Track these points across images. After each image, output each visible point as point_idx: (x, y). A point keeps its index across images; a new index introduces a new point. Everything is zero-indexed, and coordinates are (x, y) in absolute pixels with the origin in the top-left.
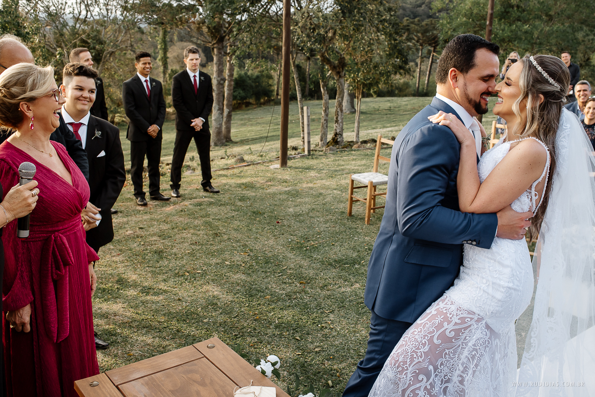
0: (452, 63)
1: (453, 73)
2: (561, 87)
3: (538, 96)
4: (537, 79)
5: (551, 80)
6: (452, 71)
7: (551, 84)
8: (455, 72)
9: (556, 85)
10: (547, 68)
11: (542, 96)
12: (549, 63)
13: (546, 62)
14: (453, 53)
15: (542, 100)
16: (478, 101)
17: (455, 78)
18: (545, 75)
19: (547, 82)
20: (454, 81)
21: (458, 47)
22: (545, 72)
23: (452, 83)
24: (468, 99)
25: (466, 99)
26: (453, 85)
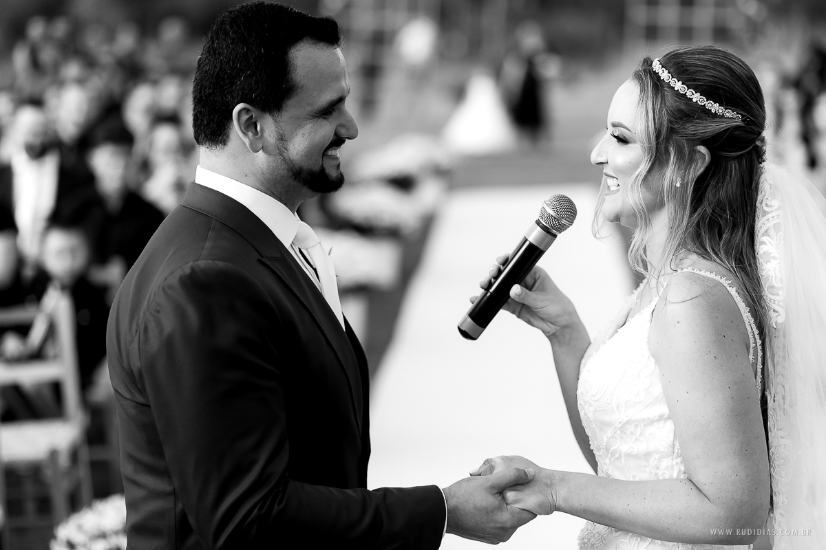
1: (245, 117)
2: (743, 116)
3: (693, 152)
4: (681, 111)
5: (715, 107)
6: (240, 113)
7: (715, 115)
8: (250, 111)
9: (729, 113)
10: (695, 80)
11: (702, 149)
12: (697, 66)
13: (690, 65)
15: (708, 159)
16: (316, 168)
17: (250, 125)
18: (696, 97)
19: (706, 112)
20: (250, 134)
22: (694, 92)
23: (246, 141)
24: (292, 170)
25: (286, 172)
26: (251, 144)
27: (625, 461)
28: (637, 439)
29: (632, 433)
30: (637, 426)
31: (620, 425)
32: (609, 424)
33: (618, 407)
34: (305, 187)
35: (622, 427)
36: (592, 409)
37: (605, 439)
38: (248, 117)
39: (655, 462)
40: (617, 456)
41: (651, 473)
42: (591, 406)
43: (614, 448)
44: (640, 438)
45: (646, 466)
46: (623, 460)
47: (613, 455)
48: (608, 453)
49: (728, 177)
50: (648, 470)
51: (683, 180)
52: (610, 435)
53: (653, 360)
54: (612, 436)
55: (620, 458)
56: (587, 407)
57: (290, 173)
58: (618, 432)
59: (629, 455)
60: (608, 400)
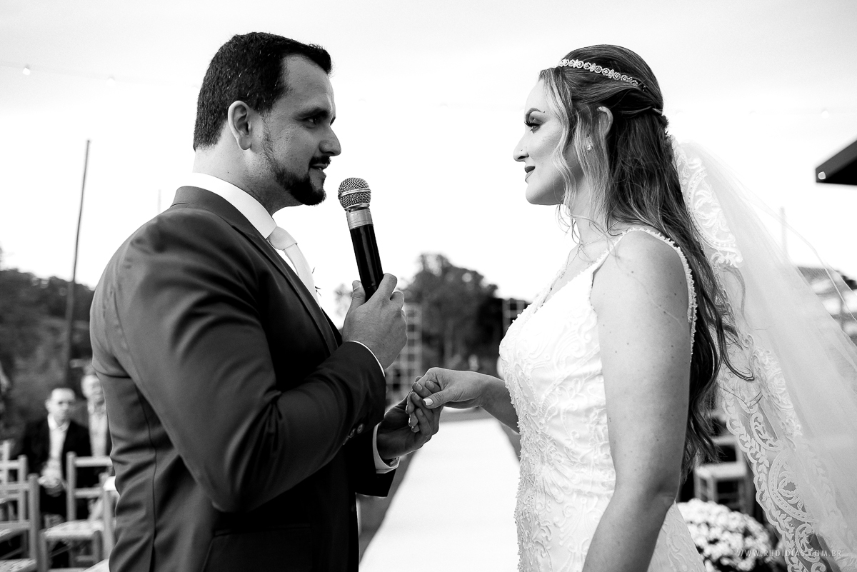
0: (232, 88)
1: (239, 115)
2: (639, 81)
5: (611, 73)
6: (236, 108)
8: (244, 109)
9: (625, 78)
11: (604, 109)
14: (232, 67)
18: (593, 67)
19: (603, 79)
20: (241, 132)
21: (241, 53)
22: (590, 64)
23: (237, 138)
24: (275, 171)
25: (269, 171)
26: (241, 141)
27: (564, 419)
28: (576, 396)
29: (571, 389)
30: (577, 382)
31: (560, 382)
32: (547, 382)
33: (558, 363)
34: (286, 192)
35: (561, 384)
36: (530, 367)
37: (543, 397)
38: (242, 115)
39: (596, 417)
40: (555, 414)
41: (591, 428)
42: (529, 364)
43: (553, 405)
44: (580, 394)
45: (585, 423)
46: (562, 418)
47: (550, 413)
48: (545, 413)
49: (633, 131)
50: (587, 426)
51: (594, 140)
52: (548, 394)
53: (594, 316)
54: (550, 394)
55: (558, 415)
56: (525, 365)
57: (274, 174)
58: (557, 389)
59: (568, 413)
60: (547, 357)
